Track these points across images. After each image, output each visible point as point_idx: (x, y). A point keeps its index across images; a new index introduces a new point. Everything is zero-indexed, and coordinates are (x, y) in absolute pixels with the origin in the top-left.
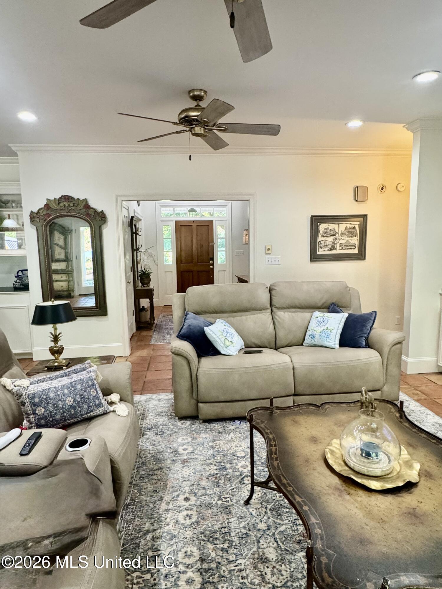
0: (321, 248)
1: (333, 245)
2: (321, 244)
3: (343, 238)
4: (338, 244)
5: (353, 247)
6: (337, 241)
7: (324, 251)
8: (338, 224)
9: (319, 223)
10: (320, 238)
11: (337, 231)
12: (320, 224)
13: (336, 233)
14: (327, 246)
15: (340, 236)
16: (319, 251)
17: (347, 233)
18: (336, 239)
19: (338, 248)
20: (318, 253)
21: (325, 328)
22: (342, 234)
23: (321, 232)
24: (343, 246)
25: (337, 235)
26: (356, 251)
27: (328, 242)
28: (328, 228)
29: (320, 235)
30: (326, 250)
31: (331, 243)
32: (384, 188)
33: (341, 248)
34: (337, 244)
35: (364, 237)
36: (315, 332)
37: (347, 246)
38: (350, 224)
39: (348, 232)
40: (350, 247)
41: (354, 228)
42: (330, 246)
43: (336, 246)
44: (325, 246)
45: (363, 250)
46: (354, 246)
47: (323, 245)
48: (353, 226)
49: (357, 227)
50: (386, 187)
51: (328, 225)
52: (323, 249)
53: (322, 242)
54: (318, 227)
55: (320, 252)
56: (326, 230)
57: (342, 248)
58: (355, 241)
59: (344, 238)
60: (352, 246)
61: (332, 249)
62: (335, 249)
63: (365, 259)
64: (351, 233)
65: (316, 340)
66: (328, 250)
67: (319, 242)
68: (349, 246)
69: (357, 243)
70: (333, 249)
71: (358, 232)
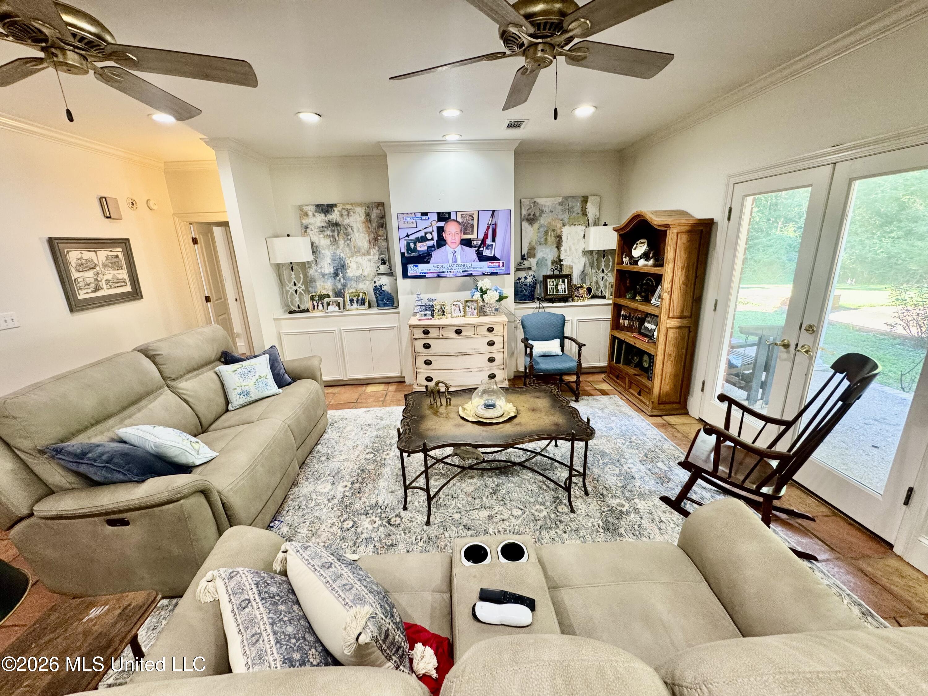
0: (81, 289)
1: (96, 282)
2: (78, 283)
3: (107, 272)
4: (103, 281)
5: (123, 284)
6: (101, 276)
7: (87, 293)
8: (95, 252)
9: (65, 250)
10: (75, 275)
11: (97, 262)
12: (68, 252)
13: (96, 264)
14: (88, 285)
15: (103, 269)
16: (79, 294)
17: (110, 265)
18: (98, 274)
19: (105, 286)
20: (79, 297)
21: (258, 377)
22: (104, 266)
23: (74, 265)
24: (111, 284)
25: (98, 268)
26: (128, 289)
27: (88, 279)
28: (82, 258)
29: (73, 270)
30: (89, 291)
31: (93, 280)
32: (134, 203)
33: (108, 286)
34: (101, 281)
35: (133, 269)
36: (247, 387)
37: (116, 283)
38: (111, 251)
39: (111, 263)
40: (119, 284)
41: (117, 256)
42: (93, 285)
43: (100, 283)
44: (85, 285)
45: (137, 286)
46: (124, 281)
47: (82, 284)
48: (115, 254)
49: (120, 255)
50: (136, 203)
51: (81, 253)
52: (85, 291)
53: (79, 280)
54: (66, 257)
55: (82, 295)
56: (79, 262)
57: (110, 286)
58: (123, 274)
59: (109, 272)
60: (122, 282)
61: (97, 289)
62: (102, 289)
63: (142, 297)
64: (114, 263)
65: (252, 395)
66: (93, 292)
67: (75, 280)
68: (118, 282)
69: (126, 277)
70: (99, 289)
71: (123, 262)
